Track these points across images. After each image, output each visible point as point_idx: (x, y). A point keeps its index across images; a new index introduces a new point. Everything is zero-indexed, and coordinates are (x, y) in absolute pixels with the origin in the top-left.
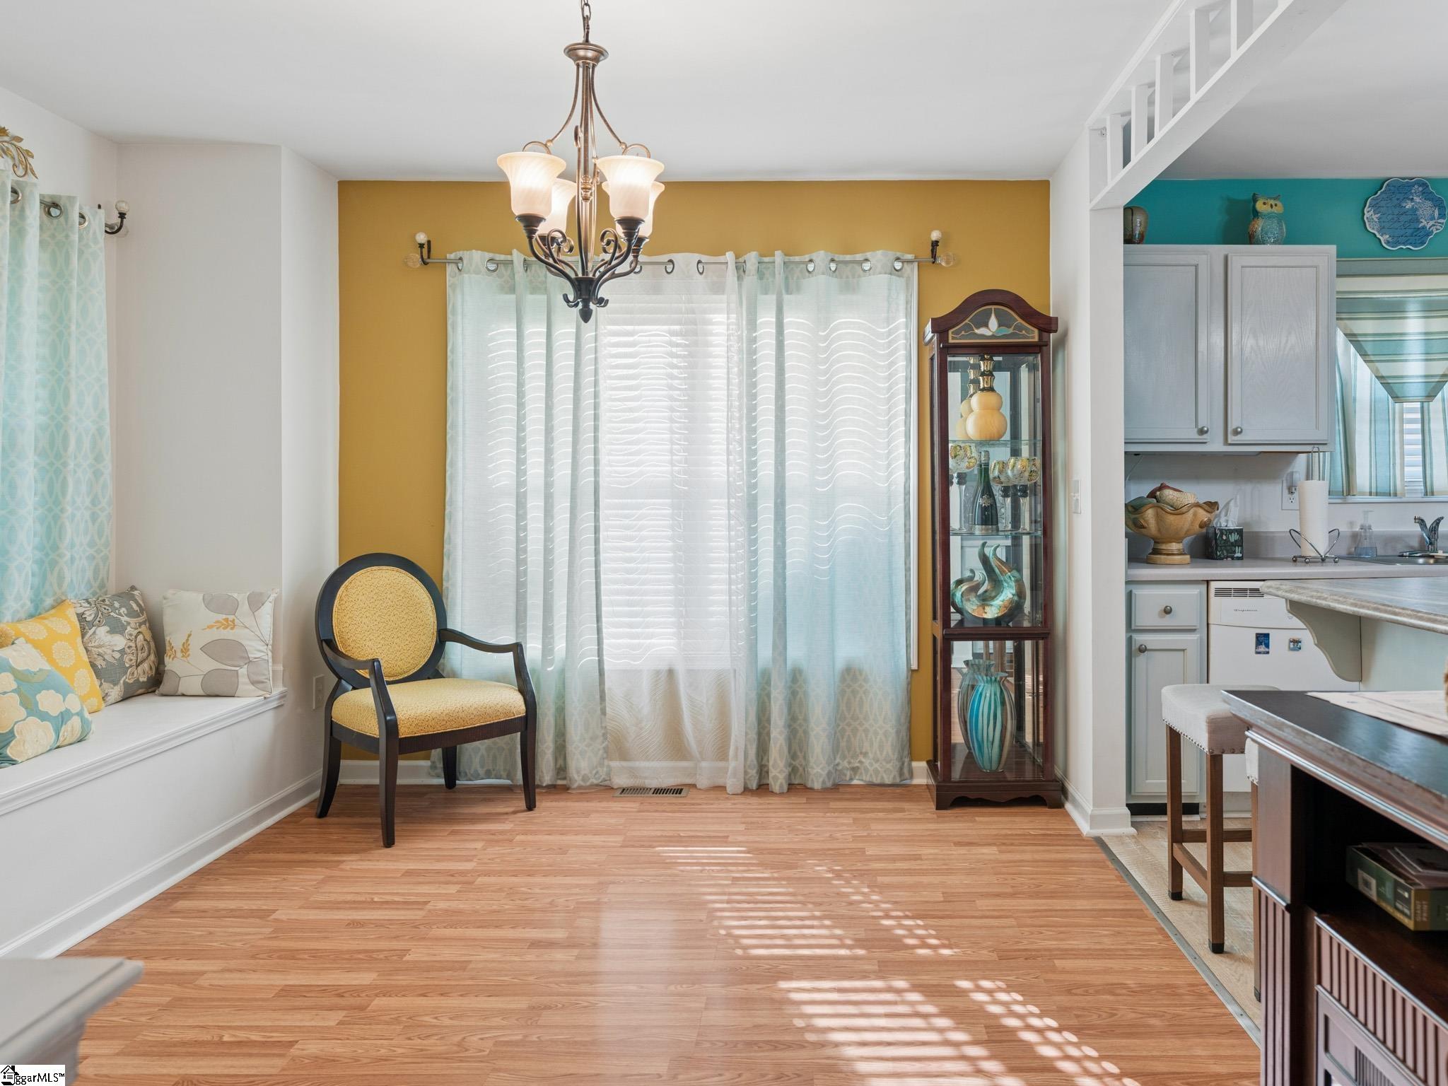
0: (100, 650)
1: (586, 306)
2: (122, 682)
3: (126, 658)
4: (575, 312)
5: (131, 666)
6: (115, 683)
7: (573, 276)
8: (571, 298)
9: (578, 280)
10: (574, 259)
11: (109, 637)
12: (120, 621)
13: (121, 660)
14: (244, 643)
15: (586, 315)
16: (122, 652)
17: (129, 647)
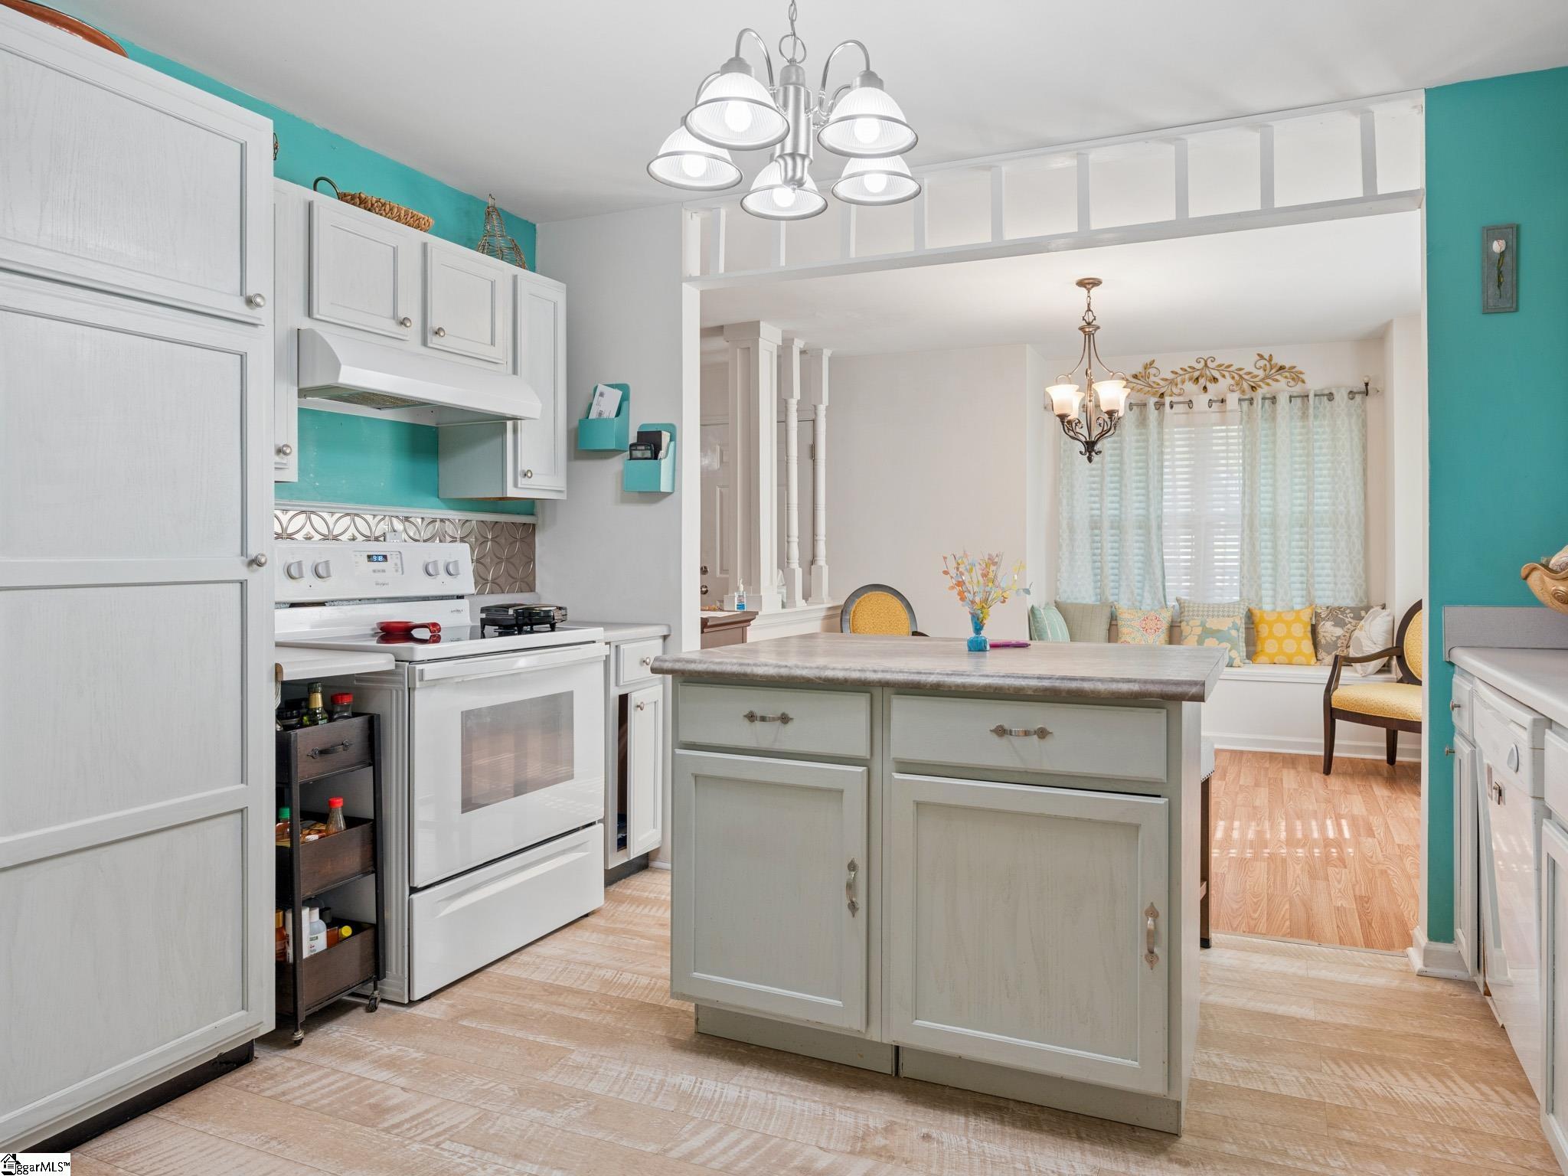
0: (1325, 634)
1: (1090, 454)
2: (1333, 653)
3: (1340, 642)
4: (1085, 458)
5: (1342, 646)
6: (1329, 654)
7: (1084, 440)
8: (1083, 451)
9: (1087, 443)
10: (1085, 432)
11: (1332, 627)
12: (1344, 620)
13: (1335, 642)
14: (1362, 640)
15: (1090, 460)
16: (1338, 638)
17: (1344, 636)
